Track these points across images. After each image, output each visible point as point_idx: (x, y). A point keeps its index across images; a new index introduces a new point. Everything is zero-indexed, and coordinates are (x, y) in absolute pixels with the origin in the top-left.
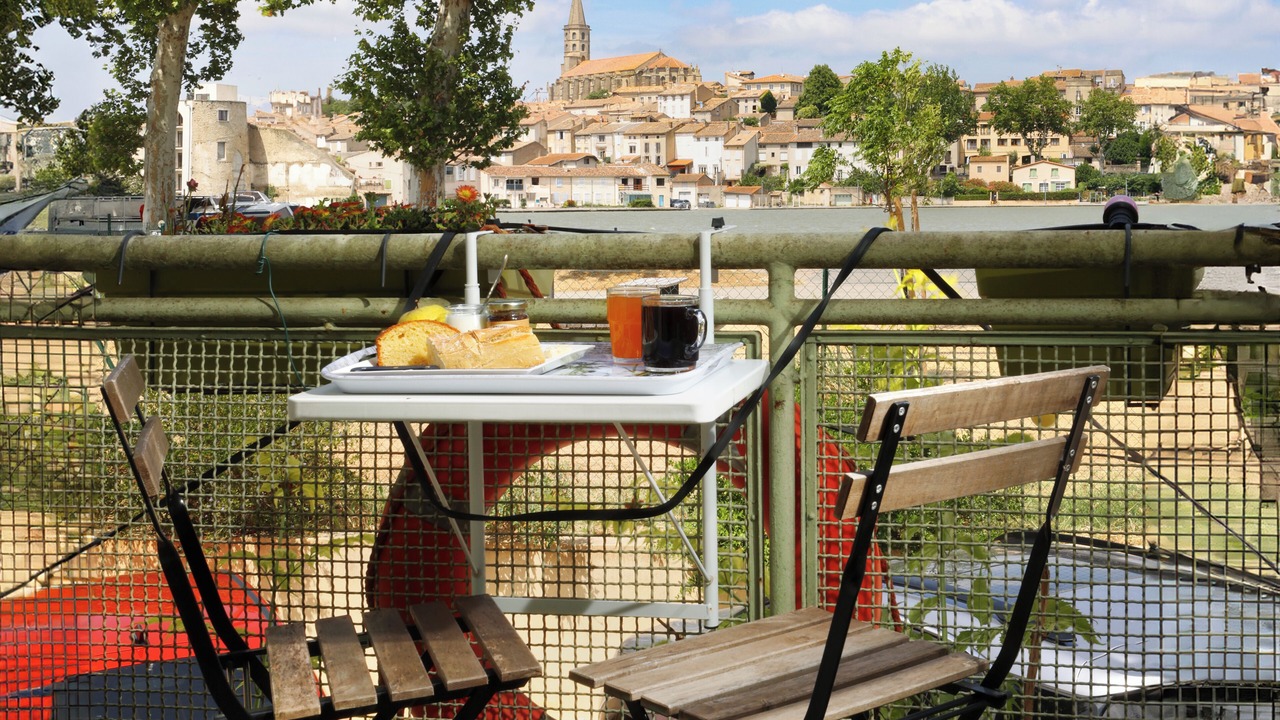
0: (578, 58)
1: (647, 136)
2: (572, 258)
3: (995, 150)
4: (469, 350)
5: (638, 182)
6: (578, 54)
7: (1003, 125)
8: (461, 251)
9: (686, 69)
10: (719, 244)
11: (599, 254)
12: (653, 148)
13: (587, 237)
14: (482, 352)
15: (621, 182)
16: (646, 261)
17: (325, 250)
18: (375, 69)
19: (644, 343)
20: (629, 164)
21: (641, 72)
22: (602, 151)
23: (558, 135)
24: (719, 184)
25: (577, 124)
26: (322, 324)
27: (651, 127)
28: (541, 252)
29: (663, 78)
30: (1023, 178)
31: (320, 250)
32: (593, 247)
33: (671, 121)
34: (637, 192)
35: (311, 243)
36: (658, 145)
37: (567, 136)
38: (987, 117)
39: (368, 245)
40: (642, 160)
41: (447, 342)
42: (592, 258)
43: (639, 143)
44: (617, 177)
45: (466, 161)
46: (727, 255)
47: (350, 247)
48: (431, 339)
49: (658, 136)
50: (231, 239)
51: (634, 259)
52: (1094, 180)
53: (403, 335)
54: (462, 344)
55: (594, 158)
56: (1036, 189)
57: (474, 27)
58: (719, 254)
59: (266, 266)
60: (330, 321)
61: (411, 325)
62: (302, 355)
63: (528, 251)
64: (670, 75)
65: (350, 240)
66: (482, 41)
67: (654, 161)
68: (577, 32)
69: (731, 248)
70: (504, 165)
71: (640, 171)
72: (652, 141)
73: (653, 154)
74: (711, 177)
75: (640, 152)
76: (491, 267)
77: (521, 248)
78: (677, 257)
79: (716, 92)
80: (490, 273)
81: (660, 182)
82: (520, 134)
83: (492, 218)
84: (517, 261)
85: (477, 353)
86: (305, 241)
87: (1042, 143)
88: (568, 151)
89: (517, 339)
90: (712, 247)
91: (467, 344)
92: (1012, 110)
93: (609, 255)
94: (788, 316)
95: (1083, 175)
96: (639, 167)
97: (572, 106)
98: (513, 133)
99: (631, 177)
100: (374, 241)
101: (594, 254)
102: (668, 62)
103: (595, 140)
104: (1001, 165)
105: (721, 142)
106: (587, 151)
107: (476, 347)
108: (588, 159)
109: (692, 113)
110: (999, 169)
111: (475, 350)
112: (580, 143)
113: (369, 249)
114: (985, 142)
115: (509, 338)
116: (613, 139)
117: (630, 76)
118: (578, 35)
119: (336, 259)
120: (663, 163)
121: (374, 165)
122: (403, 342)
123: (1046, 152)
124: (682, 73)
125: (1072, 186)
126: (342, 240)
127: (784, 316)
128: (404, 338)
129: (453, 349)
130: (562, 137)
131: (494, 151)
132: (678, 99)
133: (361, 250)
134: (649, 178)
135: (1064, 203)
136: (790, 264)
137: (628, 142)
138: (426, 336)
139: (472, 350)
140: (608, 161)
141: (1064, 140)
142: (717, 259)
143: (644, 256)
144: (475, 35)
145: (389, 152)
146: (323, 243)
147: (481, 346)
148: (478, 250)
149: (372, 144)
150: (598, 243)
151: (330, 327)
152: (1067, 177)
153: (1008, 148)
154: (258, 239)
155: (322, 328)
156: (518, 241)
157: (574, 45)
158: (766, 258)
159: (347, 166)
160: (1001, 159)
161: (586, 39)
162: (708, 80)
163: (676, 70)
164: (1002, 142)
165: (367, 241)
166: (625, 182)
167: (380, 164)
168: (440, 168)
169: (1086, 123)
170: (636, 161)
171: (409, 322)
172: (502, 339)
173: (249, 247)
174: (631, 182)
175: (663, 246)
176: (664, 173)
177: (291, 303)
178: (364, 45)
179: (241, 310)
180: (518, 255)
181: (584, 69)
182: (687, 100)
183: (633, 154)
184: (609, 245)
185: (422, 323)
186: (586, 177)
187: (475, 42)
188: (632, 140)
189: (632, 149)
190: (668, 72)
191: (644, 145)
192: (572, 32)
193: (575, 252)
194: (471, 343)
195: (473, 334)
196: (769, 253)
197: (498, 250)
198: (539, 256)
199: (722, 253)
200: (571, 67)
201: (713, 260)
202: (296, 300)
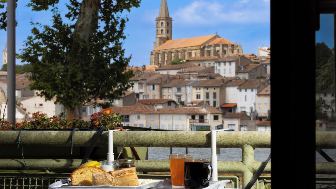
0: (164, 38)
1: (207, 88)
2: (155, 142)
4: (108, 179)
5: (202, 118)
6: (164, 36)
8: (106, 138)
9: (233, 46)
10: (220, 136)
11: (166, 140)
12: (211, 96)
13: (162, 133)
14: (114, 180)
15: (190, 117)
16: (188, 144)
17: (46, 137)
18: (42, 46)
19: (185, 179)
20: (196, 106)
21: (204, 47)
22: (179, 97)
23: (152, 87)
24: (254, 120)
25: (164, 80)
26: (45, 171)
27: (210, 82)
28: (141, 139)
29: (218, 51)
31: (44, 137)
32: (164, 137)
33: (223, 78)
34: (201, 124)
35: (40, 134)
36: (215, 94)
37: (157, 87)
39: (65, 136)
40: (205, 103)
41: (100, 175)
42: (164, 142)
43: (202, 92)
44: (189, 114)
45: (95, 103)
46: (224, 141)
47: (57, 136)
48: (93, 174)
49: (215, 88)
50: (5, 132)
51: (182, 142)
53: (82, 173)
54: (106, 176)
55: (174, 102)
57: (102, 20)
58: (220, 141)
59: (20, 144)
60: (48, 170)
61: (85, 169)
62: (35, 185)
63: (136, 139)
64: (223, 49)
65: (57, 133)
66: (106, 28)
67: (212, 104)
68: (164, 22)
69: (225, 138)
70: (118, 106)
71: (204, 110)
72: (211, 91)
73: (211, 100)
74: (248, 114)
75: (203, 98)
76: (119, 145)
77: (132, 137)
78: (201, 142)
79: (252, 60)
80: (118, 148)
81: (216, 118)
82: (129, 86)
83: (119, 124)
84: (130, 143)
85: (111, 180)
86: (38, 133)
88: (157, 97)
89: (128, 176)
90: (217, 137)
91: (107, 176)
93: (171, 140)
94: (251, 169)
96: (202, 108)
97: (161, 69)
98: (124, 86)
99: (197, 114)
100: (67, 134)
101: (164, 140)
102: (221, 41)
103: (174, 89)
105: (255, 92)
106: (170, 98)
107: (111, 178)
108: (170, 102)
109: (237, 73)
111: (110, 179)
112: (165, 92)
113: (65, 137)
115: (125, 175)
116: (186, 90)
117: (197, 49)
118: (165, 24)
119: (51, 141)
120: (218, 105)
121: (38, 106)
122: (82, 176)
124: (230, 48)
126: (54, 133)
127: (249, 169)
128: (83, 174)
129: (102, 178)
130: (154, 89)
131: (113, 97)
132: (228, 64)
133: (62, 138)
134: (209, 115)
136: (252, 146)
137: (195, 92)
138: (91, 173)
139: (109, 179)
140: (183, 104)
142: (219, 143)
143: (187, 141)
144: (102, 25)
145: (49, 97)
146: (46, 134)
147: (113, 178)
148: (113, 138)
149: (39, 92)
150: (166, 135)
151: (48, 172)
154: (17, 133)
155: (44, 173)
156: (131, 134)
157: (162, 30)
158: (241, 143)
159: (21, 106)
161: (170, 26)
162: (247, 53)
163: (226, 45)
165: (64, 133)
166: (193, 117)
167: (41, 105)
168: (79, 108)
170: (201, 104)
171: (85, 167)
172: (122, 175)
173: (13, 136)
174: (197, 118)
175: (195, 137)
176: (218, 112)
177: (31, 161)
178: (35, 31)
179: (9, 164)
180: (131, 140)
181: (168, 46)
182: (234, 64)
183: (198, 100)
184: (171, 136)
185: (90, 168)
186: (169, 114)
187: (101, 29)
188: (198, 91)
189: (198, 97)
190: (221, 47)
191: (205, 94)
192: (161, 21)
193: (156, 139)
194: (109, 176)
195: (110, 173)
196: (242, 140)
197: (122, 138)
198: (140, 141)
199: (221, 140)
200: (160, 44)
201: (217, 143)
202: (33, 160)
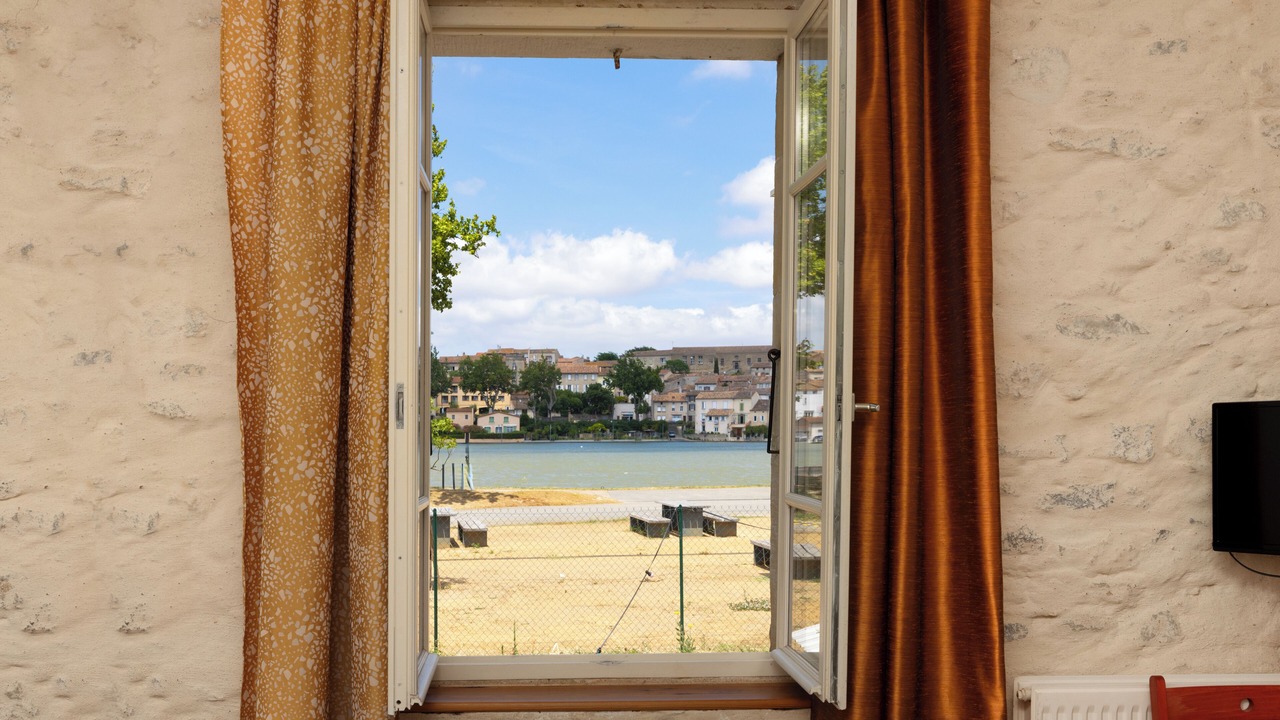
3: (462, 404)
7: (468, 386)
30: (483, 422)
38: (458, 380)
52: (531, 426)
56: (493, 431)
87: (493, 399)
92: (476, 376)
95: (524, 420)
104: (469, 414)
110: (467, 417)
114: (454, 398)
123: (498, 405)
125: (518, 429)
135: (514, 440)
141: (507, 396)
152: (514, 423)
153: (470, 403)
160: (467, 410)
164: (465, 398)
169: (525, 386)
